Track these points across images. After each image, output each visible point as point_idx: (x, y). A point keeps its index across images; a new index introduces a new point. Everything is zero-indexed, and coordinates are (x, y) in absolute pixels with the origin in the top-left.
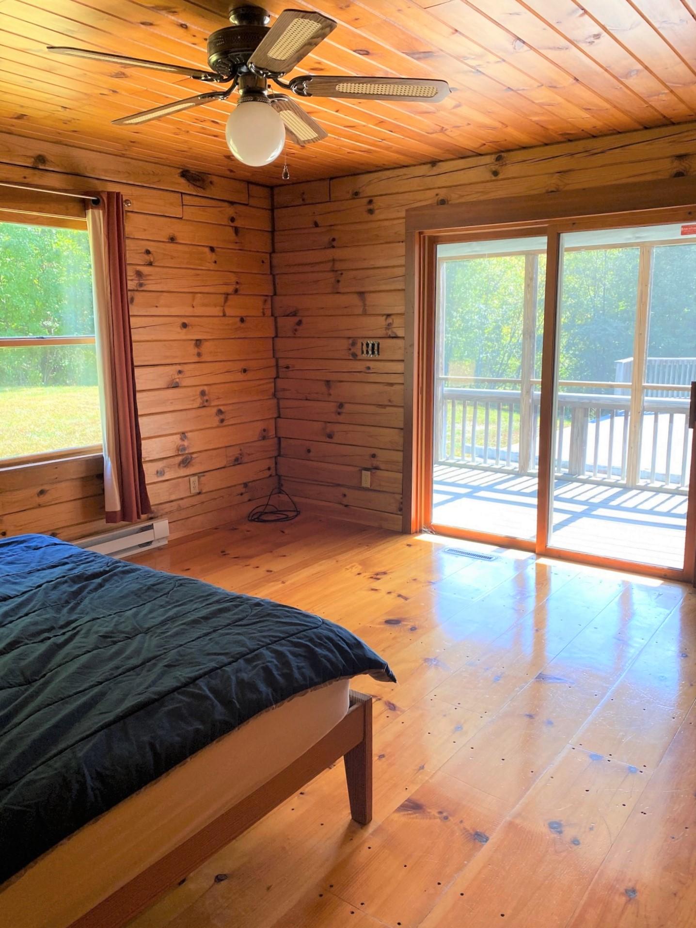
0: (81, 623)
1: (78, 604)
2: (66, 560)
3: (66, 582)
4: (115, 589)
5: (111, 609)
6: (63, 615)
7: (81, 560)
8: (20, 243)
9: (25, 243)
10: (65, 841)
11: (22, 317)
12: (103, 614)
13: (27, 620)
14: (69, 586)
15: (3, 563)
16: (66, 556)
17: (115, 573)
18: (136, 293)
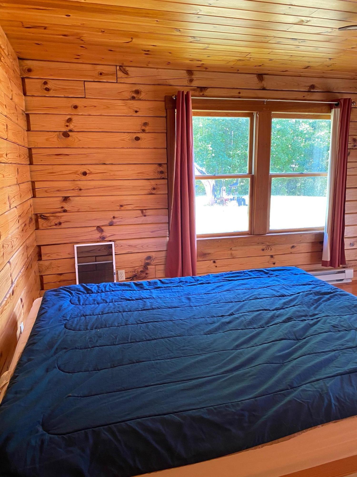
0: (320, 316)
1: (318, 306)
2: (310, 283)
3: (311, 294)
4: (336, 303)
5: (335, 313)
6: (311, 310)
7: (317, 284)
8: (285, 128)
9: (287, 128)
10: (320, 426)
11: (282, 163)
12: (331, 314)
13: (294, 309)
14: (313, 296)
15: (281, 278)
16: (310, 281)
17: (336, 294)
18: (352, 150)
